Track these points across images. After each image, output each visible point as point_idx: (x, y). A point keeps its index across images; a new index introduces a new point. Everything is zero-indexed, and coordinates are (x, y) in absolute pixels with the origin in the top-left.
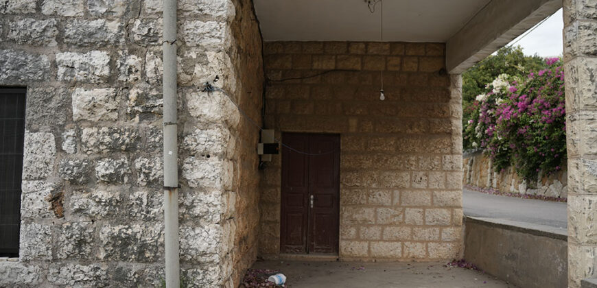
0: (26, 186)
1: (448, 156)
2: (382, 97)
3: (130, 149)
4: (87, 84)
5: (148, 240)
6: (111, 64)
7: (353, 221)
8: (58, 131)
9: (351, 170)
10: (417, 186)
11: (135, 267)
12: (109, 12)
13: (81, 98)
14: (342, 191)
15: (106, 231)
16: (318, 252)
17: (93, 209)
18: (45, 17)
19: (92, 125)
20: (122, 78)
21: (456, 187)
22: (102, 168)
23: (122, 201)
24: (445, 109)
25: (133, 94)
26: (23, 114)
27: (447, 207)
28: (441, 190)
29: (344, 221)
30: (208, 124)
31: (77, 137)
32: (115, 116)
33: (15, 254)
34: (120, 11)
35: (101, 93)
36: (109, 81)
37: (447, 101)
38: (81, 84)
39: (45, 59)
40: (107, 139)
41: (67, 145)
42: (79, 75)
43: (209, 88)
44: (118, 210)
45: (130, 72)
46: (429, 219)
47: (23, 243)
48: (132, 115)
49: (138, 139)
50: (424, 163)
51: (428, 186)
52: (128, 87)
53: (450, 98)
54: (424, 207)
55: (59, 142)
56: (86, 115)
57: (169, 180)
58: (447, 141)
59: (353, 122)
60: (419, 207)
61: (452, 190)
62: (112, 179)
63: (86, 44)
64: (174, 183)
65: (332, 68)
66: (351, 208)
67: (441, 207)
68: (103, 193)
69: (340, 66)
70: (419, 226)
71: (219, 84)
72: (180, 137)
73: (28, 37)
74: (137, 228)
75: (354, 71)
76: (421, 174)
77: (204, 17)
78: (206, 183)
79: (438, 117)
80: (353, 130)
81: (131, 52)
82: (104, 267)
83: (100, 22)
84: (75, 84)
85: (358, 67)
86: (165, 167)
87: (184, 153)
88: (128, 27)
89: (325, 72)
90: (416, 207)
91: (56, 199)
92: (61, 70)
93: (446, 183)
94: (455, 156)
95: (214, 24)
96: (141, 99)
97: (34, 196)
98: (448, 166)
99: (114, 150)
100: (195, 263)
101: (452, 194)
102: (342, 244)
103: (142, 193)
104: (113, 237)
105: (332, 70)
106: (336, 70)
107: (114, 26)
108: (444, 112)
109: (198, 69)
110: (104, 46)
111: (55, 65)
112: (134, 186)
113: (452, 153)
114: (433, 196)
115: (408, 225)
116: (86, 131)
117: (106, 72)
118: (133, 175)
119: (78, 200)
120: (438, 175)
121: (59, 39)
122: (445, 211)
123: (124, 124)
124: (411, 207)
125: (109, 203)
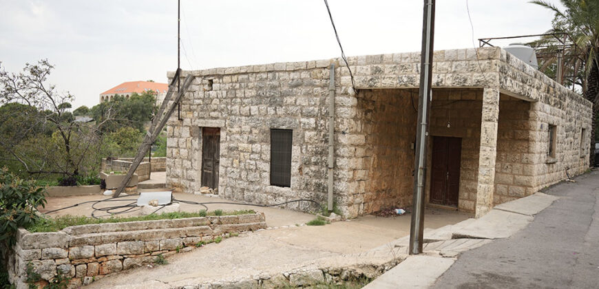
0: (293, 164)
1: (525, 154)
2: (449, 126)
3: (321, 153)
4: (308, 130)
5: (325, 185)
6: (316, 123)
7: (467, 189)
8: (301, 145)
9: (466, 159)
10: (505, 171)
11: (322, 194)
12: (315, 104)
13: (308, 134)
14: (461, 171)
15: (314, 181)
16: (449, 205)
17: (310, 173)
18: (297, 106)
19: (311, 144)
20: (319, 128)
21: (529, 174)
22: (313, 159)
23: (319, 171)
24: (525, 124)
25: (322, 133)
26: (292, 139)
27: (522, 185)
28: (519, 175)
29: (461, 189)
30: (344, 146)
31: (306, 148)
32: (317, 141)
33: (290, 187)
34: (318, 104)
35: (313, 133)
36: (315, 129)
37: (527, 120)
38: (308, 129)
39: (297, 120)
40: (314, 150)
41: (304, 151)
42: (307, 127)
43: (344, 133)
44: (317, 174)
45: (321, 126)
46: (511, 192)
47: (292, 183)
48: (322, 141)
49: (323, 150)
50: (510, 157)
51: (511, 172)
52: (321, 131)
53: (529, 117)
54: (508, 185)
55: (301, 149)
56: (309, 141)
57: (331, 165)
58: (525, 144)
59: (470, 131)
60: (506, 184)
61: (527, 175)
62: (316, 164)
63: (308, 116)
64: (332, 166)
65: (459, 99)
66: (465, 181)
67: (518, 185)
68: (313, 168)
69: (464, 97)
70: (505, 196)
71: (348, 131)
72: (335, 150)
73: (292, 113)
74: (322, 181)
75: (471, 101)
76: (507, 164)
77: (344, 106)
78: (342, 167)
79: (520, 129)
80: (469, 136)
81: (322, 119)
82: (313, 193)
83: (313, 107)
84: (306, 130)
85: (474, 98)
86: (330, 160)
87: (336, 155)
88: (321, 109)
89: (455, 102)
90: (503, 184)
91: (300, 169)
92: (302, 125)
93: (523, 171)
94: (530, 155)
95: (346, 109)
96: (325, 136)
97: (295, 167)
98: (525, 160)
99: (316, 153)
100: (339, 195)
101: (526, 178)
102: (460, 201)
103: (324, 169)
104: (316, 184)
105: (458, 101)
106: (462, 100)
107: (316, 109)
108: (524, 126)
109: (340, 125)
110: (314, 117)
111: (300, 123)
112: (322, 166)
113: (528, 152)
114: (514, 178)
115: (498, 195)
116: (309, 146)
117: (314, 126)
118: (322, 162)
119: (306, 170)
120: (518, 165)
121: (301, 113)
122: (521, 188)
123: (320, 144)
124: (500, 184)
125: (314, 172)
